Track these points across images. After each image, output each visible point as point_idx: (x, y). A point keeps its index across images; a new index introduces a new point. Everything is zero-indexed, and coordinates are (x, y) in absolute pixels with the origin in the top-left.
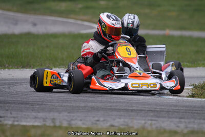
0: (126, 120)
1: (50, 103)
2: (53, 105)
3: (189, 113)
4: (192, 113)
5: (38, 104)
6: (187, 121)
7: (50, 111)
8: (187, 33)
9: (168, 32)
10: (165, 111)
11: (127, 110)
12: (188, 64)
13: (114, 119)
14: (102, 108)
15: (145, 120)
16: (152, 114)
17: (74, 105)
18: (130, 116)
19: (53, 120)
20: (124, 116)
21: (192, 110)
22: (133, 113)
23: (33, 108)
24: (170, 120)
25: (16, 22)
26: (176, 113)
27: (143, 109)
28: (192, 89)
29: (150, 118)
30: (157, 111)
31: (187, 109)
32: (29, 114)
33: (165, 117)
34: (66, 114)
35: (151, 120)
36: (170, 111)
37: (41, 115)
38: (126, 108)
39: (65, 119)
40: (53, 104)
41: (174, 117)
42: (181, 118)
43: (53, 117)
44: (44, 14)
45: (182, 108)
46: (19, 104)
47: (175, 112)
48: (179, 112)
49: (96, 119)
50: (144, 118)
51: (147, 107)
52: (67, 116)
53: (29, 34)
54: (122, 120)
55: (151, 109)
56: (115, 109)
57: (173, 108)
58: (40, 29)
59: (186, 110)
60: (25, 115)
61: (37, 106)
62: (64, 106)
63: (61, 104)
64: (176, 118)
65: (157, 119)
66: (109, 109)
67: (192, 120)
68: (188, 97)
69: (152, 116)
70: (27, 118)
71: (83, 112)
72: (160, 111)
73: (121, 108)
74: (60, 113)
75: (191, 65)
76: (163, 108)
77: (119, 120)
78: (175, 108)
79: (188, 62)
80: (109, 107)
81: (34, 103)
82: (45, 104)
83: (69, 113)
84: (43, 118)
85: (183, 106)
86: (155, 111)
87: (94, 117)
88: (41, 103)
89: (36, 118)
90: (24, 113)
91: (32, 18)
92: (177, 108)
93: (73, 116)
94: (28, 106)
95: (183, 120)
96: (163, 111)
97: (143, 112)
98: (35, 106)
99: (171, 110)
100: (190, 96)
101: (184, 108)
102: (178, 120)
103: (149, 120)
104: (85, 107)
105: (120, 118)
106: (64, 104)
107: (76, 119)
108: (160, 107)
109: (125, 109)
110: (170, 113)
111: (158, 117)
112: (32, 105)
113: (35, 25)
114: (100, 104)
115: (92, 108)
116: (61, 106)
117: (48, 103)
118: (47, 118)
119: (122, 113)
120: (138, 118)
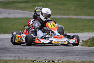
0: (52, 57)
1: (17, 50)
4: (82, 53)
6: (80, 57)
7: (17, 53)
8: (79, 17)
9: (71, 16)
12: (80, 31)
13: (47, 57)
15: (61, 57)
16: (64, 54)
17: (28, 50)
18: (53, 55)
19: (19, 57)
20: (51, 55)
22: (55, 54)
23: (9, 52)
24: (72, 56)
25: (1, 13)
26: (75, 53)
28: (82, 42)
29: (63, 56)
31: (80, 51)
32: (7, 54)
33: (70, 55)
34: (24, 54)
35: (64, 57)
39: (24, 57)
41: (74, 55)
43: (18, 56)
44: (14, 9)
45: (77, 51)
46: (3, 50)
49: (38, 56)
50: (60, 56)
52: (25, 55)
54: (50, 57)
57: (73, 51)
58: (12, 16)
61: (11, 51)
64: (75, 55)
65: (66, 56)
66: (45, 52)
67: (82, 57)
69: (64, 55)
70: (7, 57)
71: (32, 53)
74: (21, 54)
76: (69, 51)
77: (49, 57)
79: (80, 30)
82: (15, 50)
83: (26, 54)
84: (14, 57)
85: (78, 50)
86: (65, 53)
87: (37, 56)
88: (13, 50)
89: (11, 56)
90: (5, 54)
91: (8, 11)
92: (75, 51)
93: (28, 55)
94: (7, 51)
95: (78, 57)
96: (69, 53)
97: (60, 53)
100: (81, 46)
101: (79, 51)
102: (76, 56)
103: (62, 57)
104: (33, 51)
107: (29, 57)
110: (72, 53)
111: (67, 55)
112: (9, 50)
113: (9, 14)
114: (40, 50)
115: (36, 51)
116: (22, 51)
117: (16, 50)
118: (16, 56)
119: (50, 53)
120: (57, 56)
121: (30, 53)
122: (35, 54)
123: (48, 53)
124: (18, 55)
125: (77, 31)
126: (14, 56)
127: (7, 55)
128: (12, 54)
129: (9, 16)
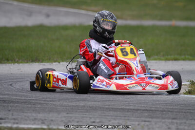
1: (51, 103)
3: (182, 112)
4: (185, 112)
7: (51, 111)
10: (160, 111)
11: (123, 110)
12: (189, 57)
14: (100, 108)
15: (139, 121)
16: (147, 114)
21: (186, 110)
23: (35, 107)
25: (30, 14)
26: (170, 113)
28: (189, 85)
29: (144, 119)
30: (152, 111)
32: (30, 114)
33: (159, 117)
34: (65, 114)
36: (164, 111)
37: (41, 116)
38: (123, 107)
40: (55, 103)
41: (167, 118)
45: (176, 108)
46: (22, 103)
47: (169, 111)
48: (173, 111)
51: (143, 106)
52: (65, 117)
53: (41, 27)
56: (112, 109)
57: (168, 107)
59: (180, 109)
60: (25, 116)
61: (39, 106)
62: (65, 106)
63: (62, 103)
67: (184, 121)
68: (185, 94)
69: (146, 117)
71: (81, 112)
72: (156, 111)
74: (59, 114)
75: (192, 58)
76: (158, 107)
78: (170, 107)
80: (107, 107)
82: (46, 104)
83: (68, 113)
86: (150, 110)
87: (91, 118)
88: (43, 102)
89: (35, 119)
90: (25, 114)
92: (172, 107)
93: (71, 117)
94: (30, 106)
95: (175, 121)
96: (158, 111)
97: (139, 111)
99: (166, 110)
100: (187, 93)
101: (179, 107)
103: (142, 121)
104: (84, 106)
108: (156, 106)
110: (164, 112)
112: (34, 104)
113: (48, 16)
114: (100, 103)
115: (90, 107)
116: (62, 106)
119: (118, 113)
121: (76, 111)
123: (114, 111)
125: (183, 57)
127: (28, 117)
128: (39, 115)
129: (46, 21)
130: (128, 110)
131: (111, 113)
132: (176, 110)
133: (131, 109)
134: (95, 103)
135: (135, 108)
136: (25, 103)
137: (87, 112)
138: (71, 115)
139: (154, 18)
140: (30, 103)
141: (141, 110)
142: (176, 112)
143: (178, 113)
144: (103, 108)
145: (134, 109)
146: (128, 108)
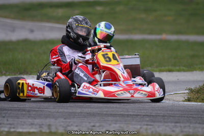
0: (122, 125)
1: (46, 110)
2: (49, 112)
3: (185, 117)
4: (187, 117)
5: (34, 111)
6: (182, 125)
7: (47, 117)
8: (183, 37)
9: (164, 36)
10: (161, 116)
11: (123, 115)
12: (184, 68)
13: (110, 125)
14: (99, 114)
15: (140, 125)
16: (148, 119)
17: (71, 111)
18: (126, 121)
19: (49, 126)
20: (120, 121)
21: (188, 115)
22: (129, 118)
23: (30, 114)
24: (166, 124)
25: (13, 29)
26: (171, 118)
27: (139, 114)
28: (188, 93)
29: (146, 123)
30: (153, 116)
32: (25, 120)
33: (161, 122)
34: (62, 120)
35: (147, 125)
36: (166, 116)
37: (37, 121)
38: (122, 113)
39: (61, 125)
40: (50, 110)
41: (169, 122)
42: (177, 122)
43: (48, 124)
45: (178, 113)
46: (15, 110)
47: (171, 116)
48: (175, 116)
49: (92, 124)
50: (139, 123)
51: (142, 111)
52: (63, 122)
53: (26, 41)
54: (118, 125)
55: (147, 114)
56: (111, 114)
57: (168, 112)
58: (38, 36)
59: (182, 114)
60: (21, 122)
61: (34, 113)
62: (61, 112)
63: (57, 110)
64: (172, 122)
65: (152, 123)
66: (106, 114)
67: (188, 124)
68: (184, 101)
69: (148, 121)
70: (23, 125)
71: (79, 117)
72: (156, 116)
73: (117, 113)
74: (56, 119)
75: (187, 69)
76: (159, 112)
78: (171, 113)
79: (184, 66)
80: (105, 113)
81: (30, 109)
82: (41, 111)
83: (65, 119)
84: (40, 125)
85: (179, 111)
86: (151, 115)
87: (90, 123)
88: (37, 109)
89: (32, 124)
90: (21, 120)
91: (29, 24)
92: (173, 113)
93: (70, 122)
94: (24, 113)
95: (178, 124)
96: (159, 116)
97: (139, 117)
98: (31, 113)
100: (186, 101)
101: (180, 113)
102: (173, 124)
103: (144, 125)
104: (81, 112)
105: (116, 124)
106: (60, 110)
107: (72, 125)
108: (156, 112)
109: (120, 114)
110: (166, 117)
111: (154, 122)
112: (29, 111)
113: (32, 31)
114: (97, 110)
115: (87, 113)
116: (58, 112)
117: (44, 110)
118: (43, 125)
119: (118, 118)
120: (133, 123)
121: (74, 117)
122: (85, 119)
123: (114, 117)
124: (48, 121)
125: (178, 68)
126: (41, 123)
127: (24, 122)
128: (35, 120)
129: (31, 37)
130: (128, 116)
131: (110, 118)
132: (178, 115)
133: (131, 115)
134: (92, 110)
135: (135, 114)
136: (19, 110)
137: (85, 117)
138: (69, 120)
139: (143, 32)
140: (24, 110)
141: (141, 115)
142: (177, 117)
143: (180, 118)
144: (102, 114)
145: (133, 115)
146: (127, 113)
